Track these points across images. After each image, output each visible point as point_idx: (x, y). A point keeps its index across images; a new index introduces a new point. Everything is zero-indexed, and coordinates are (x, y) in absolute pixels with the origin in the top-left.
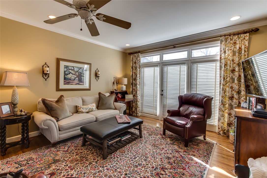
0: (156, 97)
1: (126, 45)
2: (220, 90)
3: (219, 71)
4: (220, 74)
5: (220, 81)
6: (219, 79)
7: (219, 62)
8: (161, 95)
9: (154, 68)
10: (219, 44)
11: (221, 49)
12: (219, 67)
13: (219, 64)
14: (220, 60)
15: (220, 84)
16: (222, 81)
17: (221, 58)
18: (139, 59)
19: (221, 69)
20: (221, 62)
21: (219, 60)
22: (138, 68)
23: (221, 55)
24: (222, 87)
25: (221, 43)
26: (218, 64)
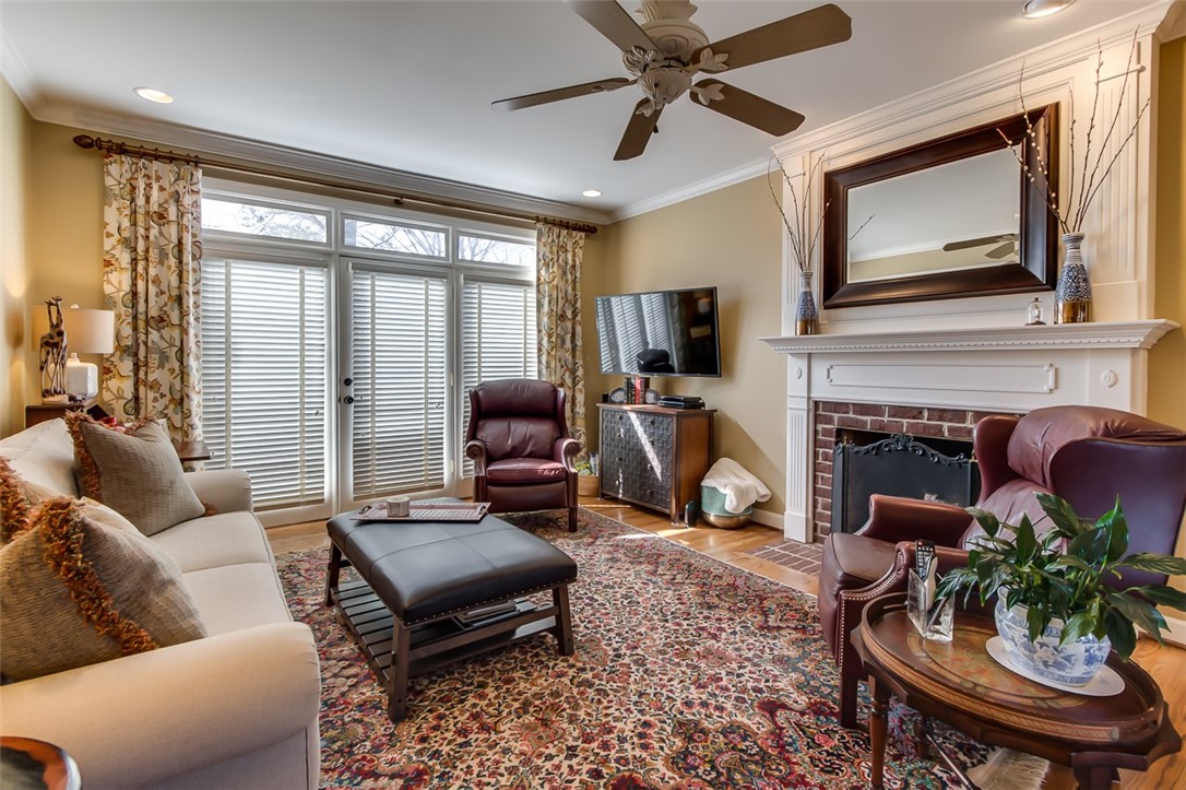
0: (316, 414)
1: (141, 92)
2: (539, 367)
3: (535, 314)
4: (538, 325)
5: (540, 343)
6: (536, 337)
7: (534, 290)
8: (339, 400)
9: (302, 272)
10: (535, 240)
11: (538, 254)
12: (535, 305)
13: (535, 295)
14: (538, 286)
15: (540, 350)
16: (545, 342)
17: (539, 279)
18: (196, 204)
19: (539, 311)
20: (538, 291)
21: (535, 284)
22: (188, 257)
23: (538, 272)
24: (544, 358)
25: (539, 239)
26: (532, 294)
